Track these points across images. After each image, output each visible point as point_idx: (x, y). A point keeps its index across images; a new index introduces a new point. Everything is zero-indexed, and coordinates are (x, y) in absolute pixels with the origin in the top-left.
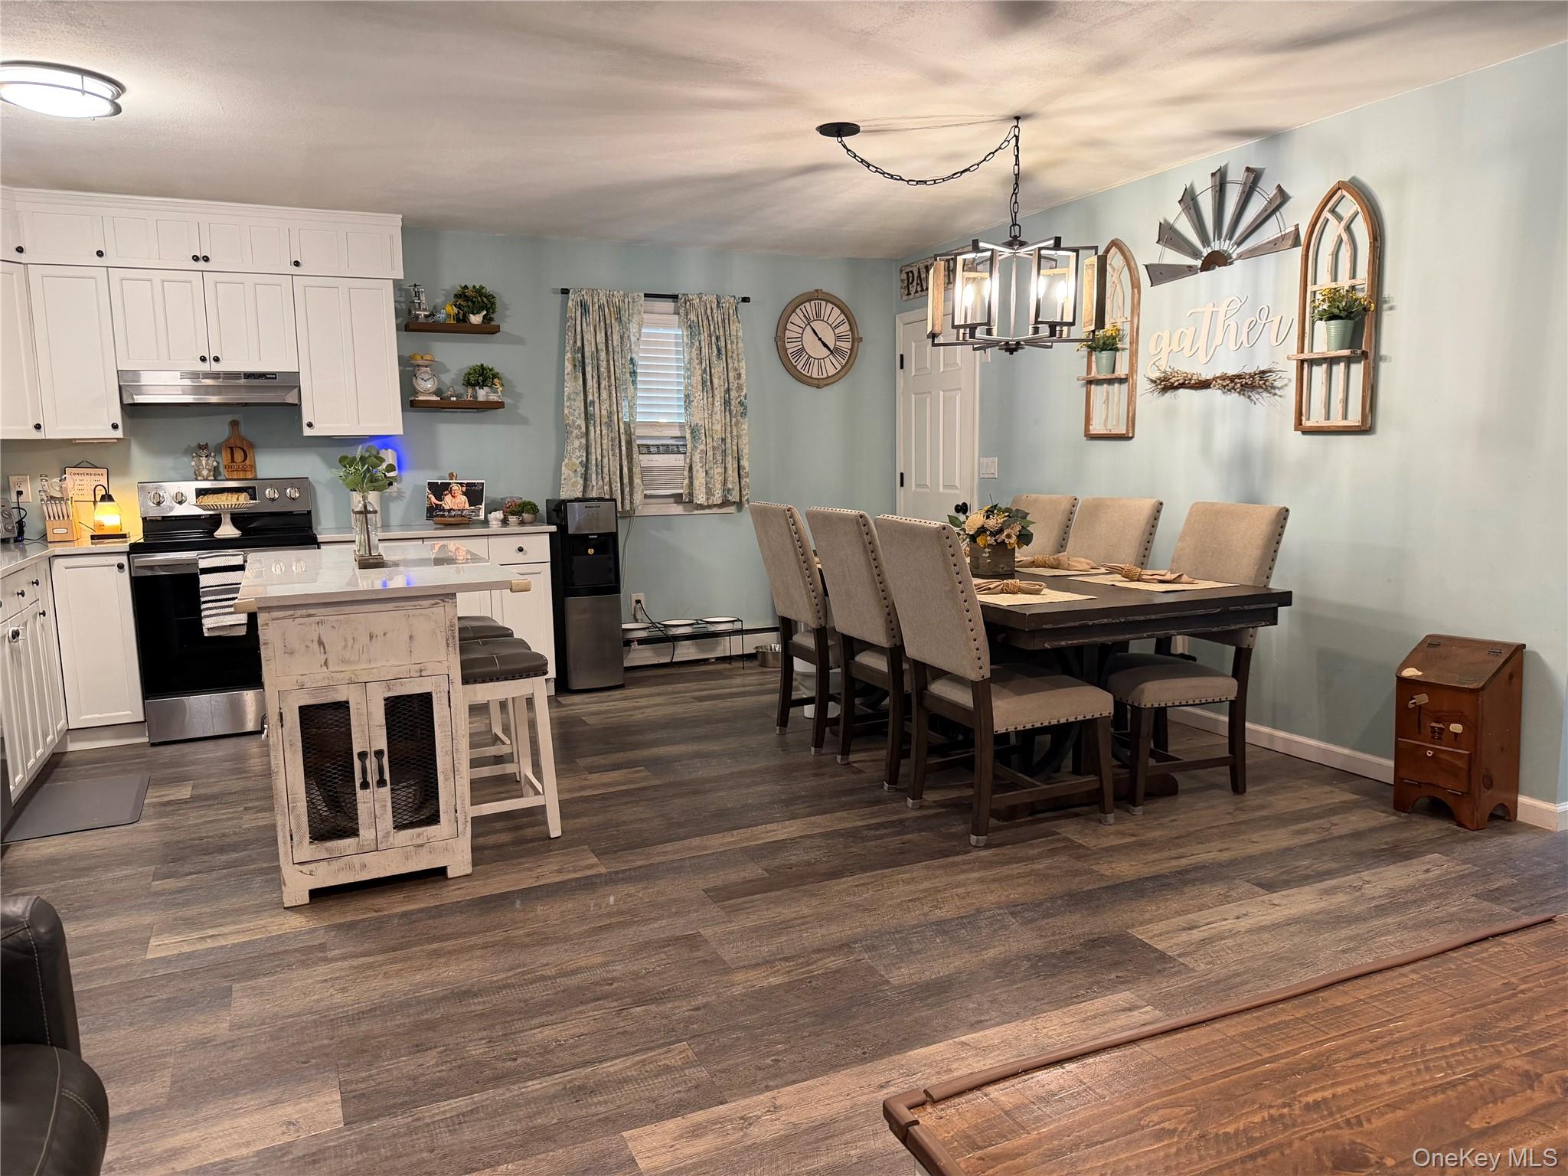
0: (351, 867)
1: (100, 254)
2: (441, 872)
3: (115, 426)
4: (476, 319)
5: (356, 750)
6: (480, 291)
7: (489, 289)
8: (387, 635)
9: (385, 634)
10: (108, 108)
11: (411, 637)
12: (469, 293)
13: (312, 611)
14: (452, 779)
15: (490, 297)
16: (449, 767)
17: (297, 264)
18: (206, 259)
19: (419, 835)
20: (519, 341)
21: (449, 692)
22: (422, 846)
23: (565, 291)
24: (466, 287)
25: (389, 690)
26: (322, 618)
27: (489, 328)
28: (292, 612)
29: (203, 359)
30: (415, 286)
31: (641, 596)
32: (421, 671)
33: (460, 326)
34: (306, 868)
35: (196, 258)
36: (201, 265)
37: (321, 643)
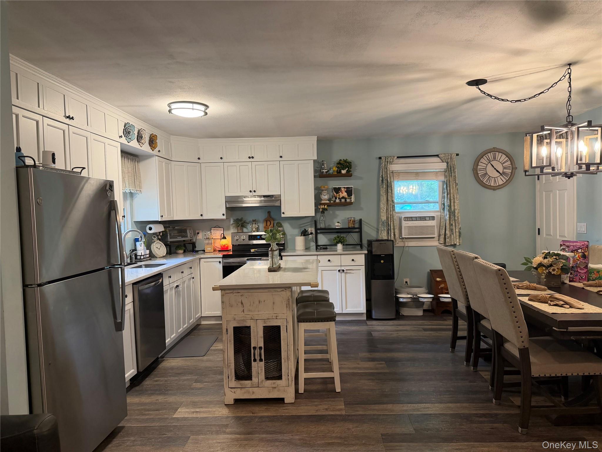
0: (248, 392)
1: (221, 158)
2: (283, 399)
3: (223, 215)
4: (344, 172)
5: (252, 346)
6: (345, 161)
7: (349, 160)
8: (265, 301)
9: (264, 301)
10: (203, 114)
11: (274, 303)
12: (342, 162)
13: (239, 291)
14: (287, 362)
15: (350, 163)
16: (286, 357)
17: (281, 157)
18: (253, 157)
19: (274, 383)
20: (361, 178)
21: (287, 326)
22: (275, 388)
23: (380, 158)
24: (341, 160)
25: (265, 323)
26: (243, 294)
27: (349, 175)
28: (232, 291)
29: (251, 191)
30: (323, 161)
31: (408, 280)
32: (277, 317)
33: (339, 174)
34: (233, 390)
35: (249, 158)
36: (251, 160)
37: (242, 303)
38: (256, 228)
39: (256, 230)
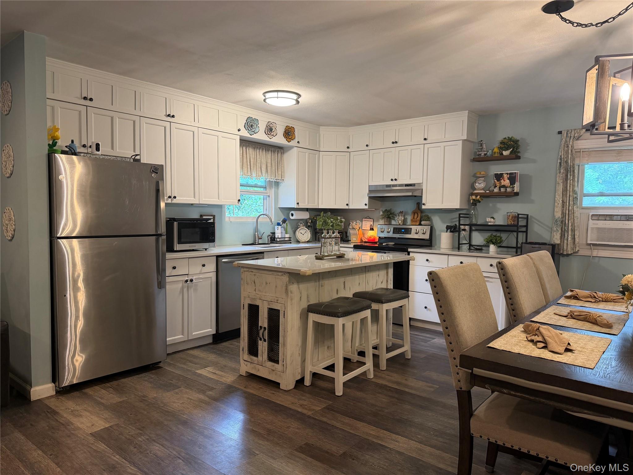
0: (255, 368)
2: (279, 384)
3: (366, 205)
4: (505, 153)
5: (260, 325)
6: (510, 139)
7: (516, 137)
8: (270, 284)
9: (269, 283)
11: (276, 286)
12: (506, 141)
13: (252, 270)
14: (283, 348)
15: (516, 142)
16: (283, 342)
17: (425, 139)
18: (396, 142)
19: (273, 366)
21: (284, 311)
22: (274, 371)
23: (560, 133)
24: (505, 138)
25: (269, 305)
26: (255, 273)
27: (516, 156)
28: (248, 270)
29: (392, 180)
30: (481, 141)
32: (277, 300)
33: (501, 158)
34: (245, 362)
35: (393, 143)
36: (395, 145)
37: (254, 282)
38: (402, 221)
39: (402, 222)
